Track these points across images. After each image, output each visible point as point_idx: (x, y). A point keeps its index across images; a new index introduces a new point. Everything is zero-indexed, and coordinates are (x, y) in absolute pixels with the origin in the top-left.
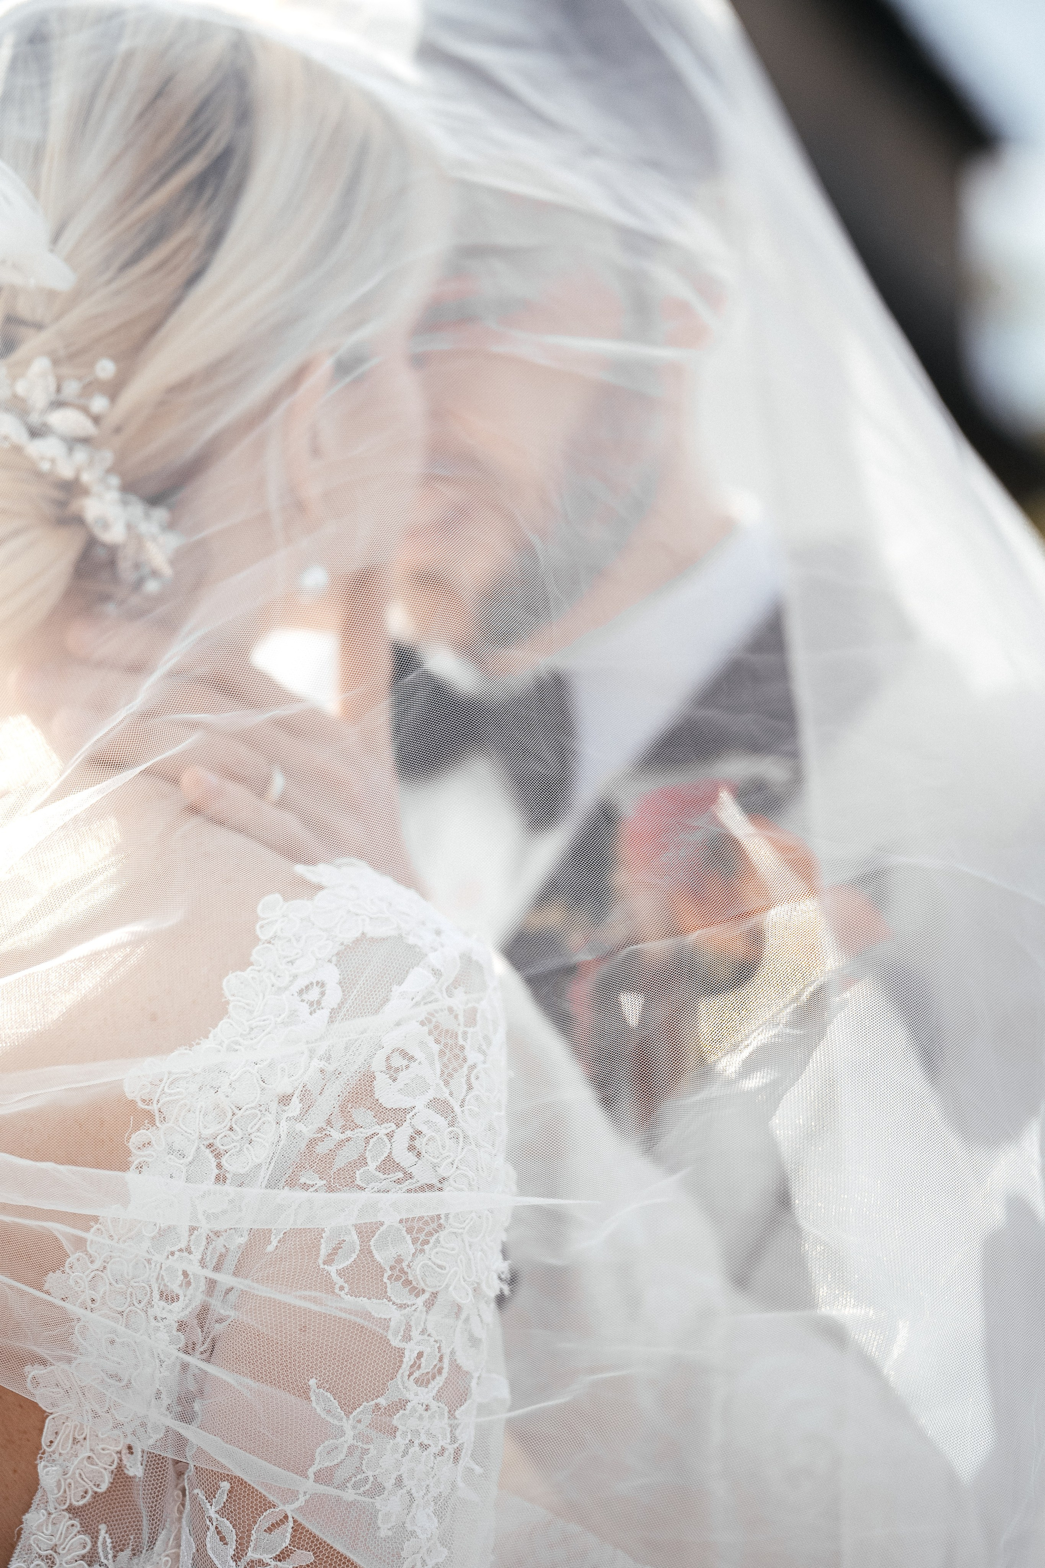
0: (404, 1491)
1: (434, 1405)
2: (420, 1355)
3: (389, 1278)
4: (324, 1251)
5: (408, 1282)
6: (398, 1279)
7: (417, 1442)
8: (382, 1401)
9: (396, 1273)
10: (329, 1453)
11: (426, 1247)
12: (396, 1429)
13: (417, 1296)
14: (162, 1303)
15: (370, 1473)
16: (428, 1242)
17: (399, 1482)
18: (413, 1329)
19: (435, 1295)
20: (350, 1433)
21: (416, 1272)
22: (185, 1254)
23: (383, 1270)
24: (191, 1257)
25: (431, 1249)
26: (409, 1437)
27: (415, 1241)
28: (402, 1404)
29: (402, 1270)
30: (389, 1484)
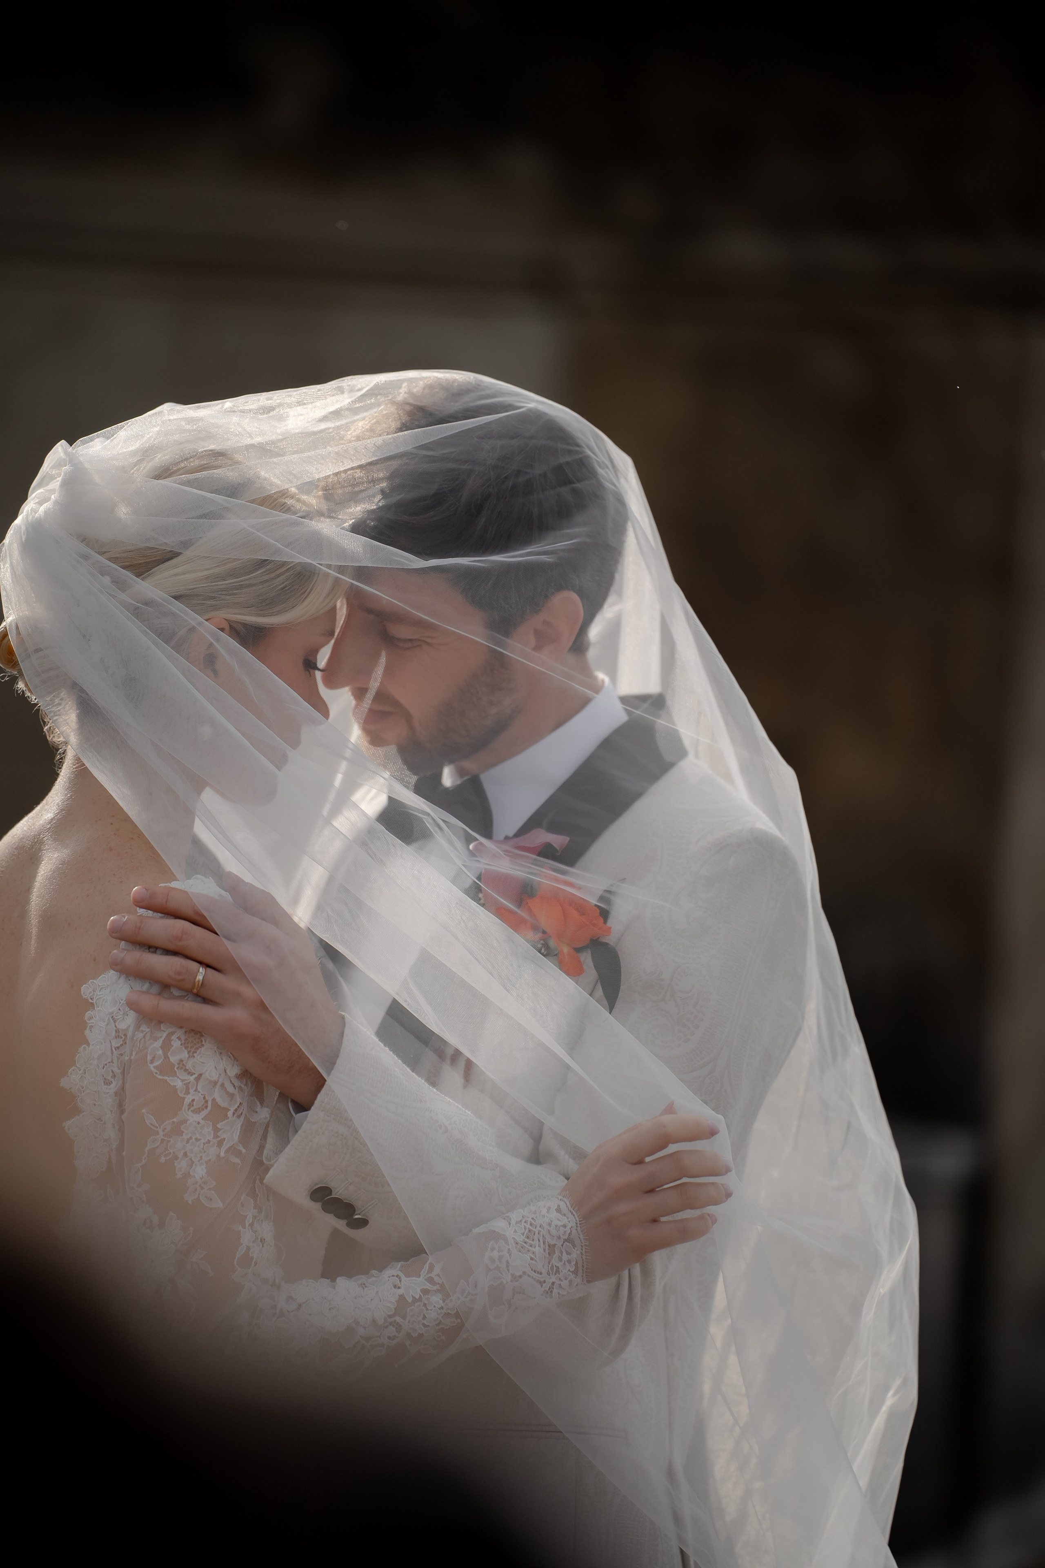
0: (188, 1158)
1: (202, 1122)
2: (193, 1100)
3: (177, 1068)
4: (149, 1058)
5: (186, 1070)
6: (182, 1068)
7: (194, 1138)
8: (175, 1120)
9: (181, 1066)
10: (153, 1142)
11: (195, 1055)
12: (183, 1132)
13: (191, 1075)
14: (106, 1086)
15: (171, 1151)
16: (196, 1052)
17: (185, 1154)
18: (190, 1088)
19: (200, 1075)
20: (161, 1134)
21: (189, 1065)
22: (111, 1064)
23: (174, 1065)
24: (114, 1065)
25: (198, 1055)
26: (190, 1135)
27: (189, 1052)
28: (185, 1121)
29: (183, 1065)
30: (180, 1155)
